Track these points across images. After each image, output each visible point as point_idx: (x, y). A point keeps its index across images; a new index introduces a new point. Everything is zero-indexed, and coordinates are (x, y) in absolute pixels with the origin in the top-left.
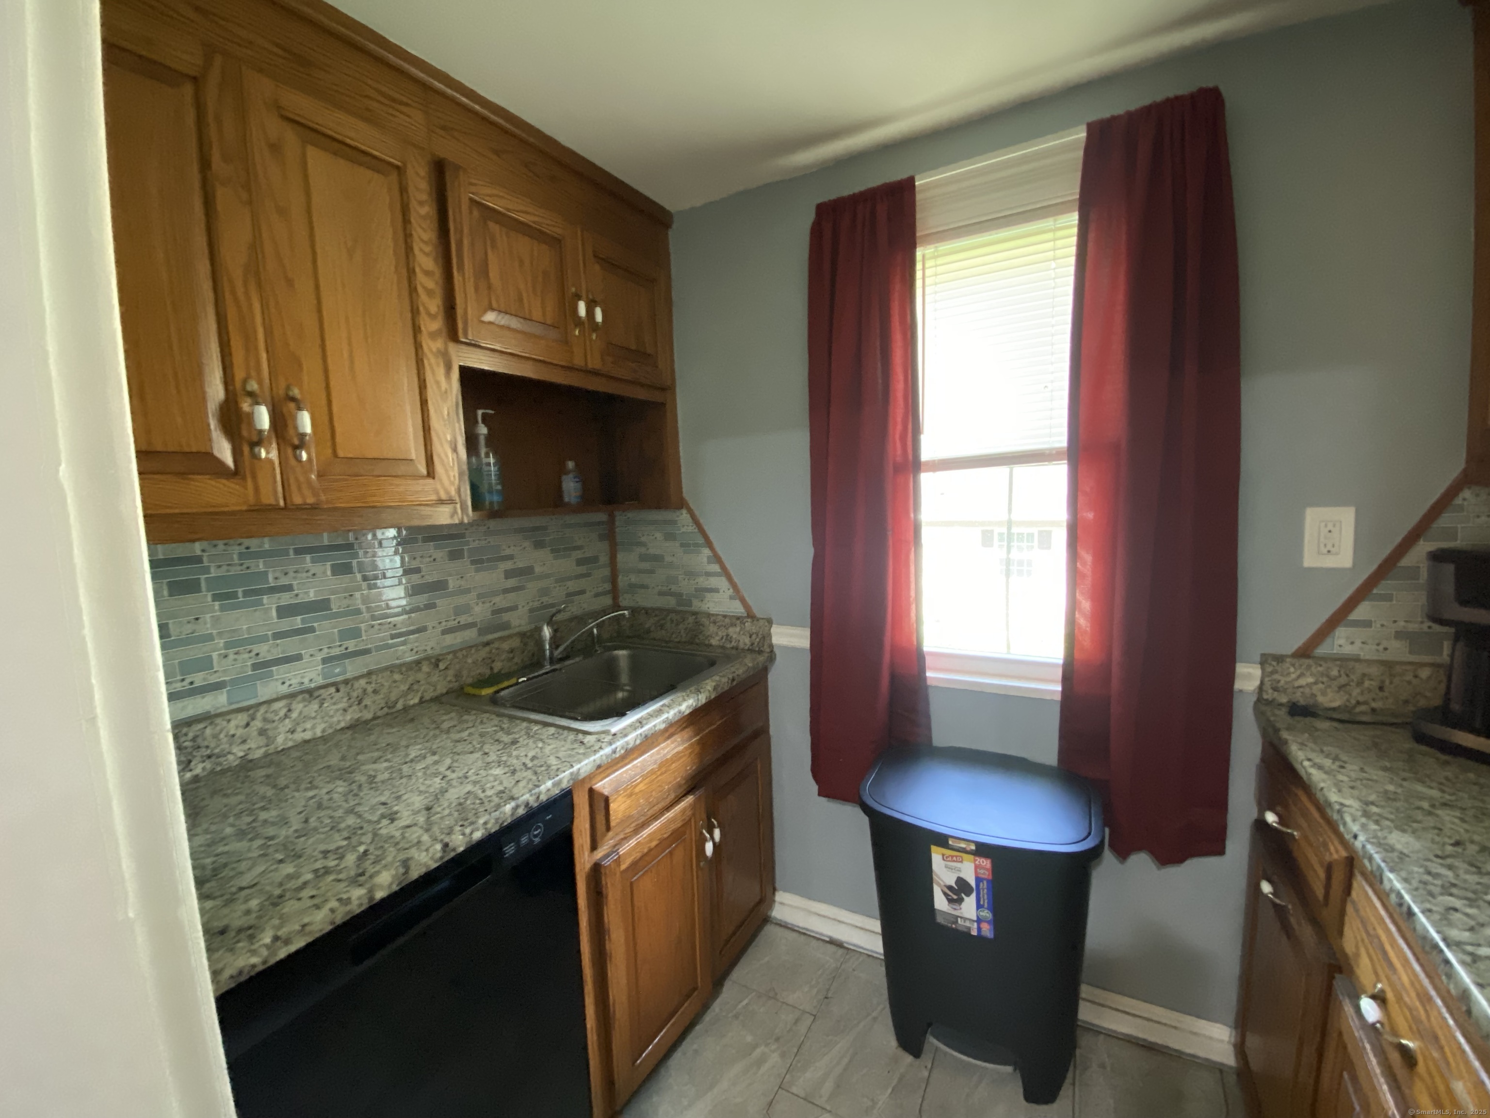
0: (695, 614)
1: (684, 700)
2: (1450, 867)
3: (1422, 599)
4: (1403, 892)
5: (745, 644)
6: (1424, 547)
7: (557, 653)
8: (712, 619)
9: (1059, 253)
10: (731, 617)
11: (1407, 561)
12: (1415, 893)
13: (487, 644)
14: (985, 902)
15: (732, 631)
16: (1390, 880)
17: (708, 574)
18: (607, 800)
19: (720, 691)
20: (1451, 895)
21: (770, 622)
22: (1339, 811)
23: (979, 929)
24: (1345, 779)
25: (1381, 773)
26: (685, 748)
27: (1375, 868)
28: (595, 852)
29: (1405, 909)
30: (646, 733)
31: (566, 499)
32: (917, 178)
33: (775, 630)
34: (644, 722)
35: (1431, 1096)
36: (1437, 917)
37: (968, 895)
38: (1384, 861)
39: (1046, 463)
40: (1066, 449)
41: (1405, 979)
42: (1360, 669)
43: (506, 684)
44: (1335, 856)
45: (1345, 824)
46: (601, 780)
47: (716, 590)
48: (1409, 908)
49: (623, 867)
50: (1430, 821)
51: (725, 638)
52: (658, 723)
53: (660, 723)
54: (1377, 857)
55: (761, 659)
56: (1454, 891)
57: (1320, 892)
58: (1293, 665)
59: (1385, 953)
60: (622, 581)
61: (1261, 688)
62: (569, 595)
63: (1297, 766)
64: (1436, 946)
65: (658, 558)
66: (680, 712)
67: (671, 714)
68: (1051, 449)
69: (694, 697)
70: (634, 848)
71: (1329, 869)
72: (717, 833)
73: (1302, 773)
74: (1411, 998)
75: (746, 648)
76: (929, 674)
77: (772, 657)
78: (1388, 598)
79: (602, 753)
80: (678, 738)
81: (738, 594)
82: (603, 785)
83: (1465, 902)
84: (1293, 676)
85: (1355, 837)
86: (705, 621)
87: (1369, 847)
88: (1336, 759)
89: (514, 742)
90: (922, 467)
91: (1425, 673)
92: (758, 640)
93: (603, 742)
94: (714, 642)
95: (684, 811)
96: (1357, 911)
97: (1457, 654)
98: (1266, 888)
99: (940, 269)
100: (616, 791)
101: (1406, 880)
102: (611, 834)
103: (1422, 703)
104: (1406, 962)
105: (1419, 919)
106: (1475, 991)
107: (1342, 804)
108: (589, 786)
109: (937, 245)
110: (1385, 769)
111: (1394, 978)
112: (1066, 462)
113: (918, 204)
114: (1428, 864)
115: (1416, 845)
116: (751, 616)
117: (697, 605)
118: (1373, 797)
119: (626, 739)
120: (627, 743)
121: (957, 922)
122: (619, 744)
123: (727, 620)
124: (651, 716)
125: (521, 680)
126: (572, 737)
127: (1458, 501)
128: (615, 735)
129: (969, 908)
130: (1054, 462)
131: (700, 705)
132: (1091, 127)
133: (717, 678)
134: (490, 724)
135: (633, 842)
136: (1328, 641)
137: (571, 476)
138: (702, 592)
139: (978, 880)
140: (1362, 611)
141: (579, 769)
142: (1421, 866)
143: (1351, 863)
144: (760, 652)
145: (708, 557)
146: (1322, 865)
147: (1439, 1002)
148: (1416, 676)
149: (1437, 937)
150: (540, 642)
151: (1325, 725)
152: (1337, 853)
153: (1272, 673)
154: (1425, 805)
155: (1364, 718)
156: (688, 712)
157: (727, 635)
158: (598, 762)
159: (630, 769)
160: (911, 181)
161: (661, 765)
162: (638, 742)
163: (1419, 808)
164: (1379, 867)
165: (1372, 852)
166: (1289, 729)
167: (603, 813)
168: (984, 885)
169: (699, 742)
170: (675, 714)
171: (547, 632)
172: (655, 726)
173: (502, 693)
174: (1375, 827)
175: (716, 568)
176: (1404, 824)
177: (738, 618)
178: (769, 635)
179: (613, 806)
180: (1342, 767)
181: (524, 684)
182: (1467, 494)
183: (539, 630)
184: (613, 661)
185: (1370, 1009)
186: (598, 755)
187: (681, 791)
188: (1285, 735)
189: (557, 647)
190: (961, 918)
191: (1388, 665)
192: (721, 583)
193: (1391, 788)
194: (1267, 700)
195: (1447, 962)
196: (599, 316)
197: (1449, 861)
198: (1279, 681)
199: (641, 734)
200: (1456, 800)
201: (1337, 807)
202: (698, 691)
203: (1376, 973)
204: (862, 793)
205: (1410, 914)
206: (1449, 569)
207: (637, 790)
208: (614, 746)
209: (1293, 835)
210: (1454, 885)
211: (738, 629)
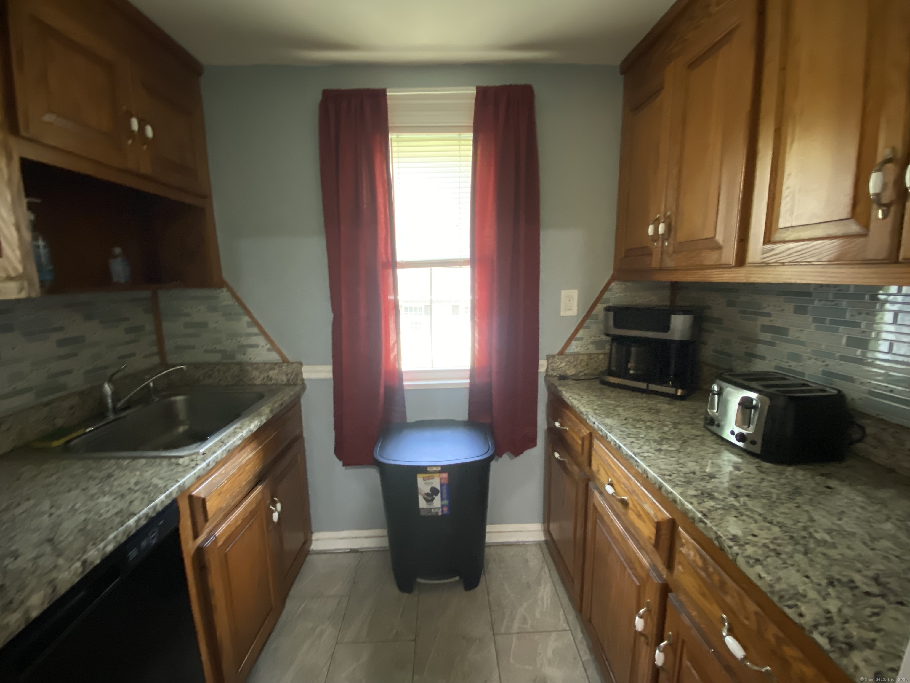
0: (240, 364)
1: (251, 422)
2: (627, 428)
3: (602, 326)
4: (616, 440)
5: (283, 381)
6: (600, 307)
7: (120, 405)
8: (255, 366)
9: (462, 153)
10: (271, 363)
11: (594, 312)
12: (619, 439)
13: (46, 404)
14: (445, 496)
15: (271, 373)
16: (610, 437)
17: (249, 335)
18: (204, 501)
19: (274, 412)
20: (630, 437)
21: (301, 364)
22: (586, 414)
23: (442, 511)
24: (585, 402)
25: (595, 398)
26: (254, 455)
27: (604, 433)
28: (197, 540)
29: (617, 446)
30: (229, 448)
31: (115, 279)
32: (388, 90)
33: (305, 369)
34: (225, 441)
35: (636, 514)
36: (628, 446)
37: (436, 495)
38: (606, 430)
39: (458, 266)
40: (469, 260)
41: (619, 473)
42: (581, 357)
43: (74, 435)
44: (585, 434)
45: (589, 419)
46: (197, 488)
47: (256, 346)
48: (619, 445)
49: (220, 543)
50: (615, 413)
51: (265, 379)
52: (236, 440)
53: (238, 440)
54: (604, 429)
55: (298, 389)
56: (631, 436)
57: (579, 449)
58: (558, 359)
59: (610, 466)
60: (169, 344)
61: (547, 371)
62: (121, 357)
63: (566, 400)
64: (631, 457)
65: (203, 325)
66: (250, 430)
67: (244, 433)
68: (461, 259)
69: (258, 420)
70: (225, 530)
71: (583, 439)
72: (279, 506)
73: (569, 402)
74: (623, 480)
75: (284, 383)
76: (405, 383)
77: (303, 387)
78: (588, 327)
79: (199, 467)
80: (248, 449)
81: (274, 347)
82: (199, 491)
83: (635, 439)
84: (558, 363)
85: (594, 423)
86: (249, 368)
87: (600, 426)
88: (579, 395)
89: (110, 476)
90: (398, 266)
91: (601, 357)
92: (292, 377)
93: (197, 461)
94: (258, 382)
95: (256, 497)
96: (597, 452)
97: (614, 348)
98: (557, 455)
99: (401, 149)
100: (210, 493)
101: (615, 435)
102: (208, 524)
103: (601, 369)
104: (619, 467)
105: (624, 449)
106: (648, 469)
107: (586, 412)
108: (188, 494)
109: (398, 134)
110: (595, 396)
111: (615, 474)
112: (469, 266)
113: (389, 106)
114: (620, 428)
115: (615, 422)
116: (285, 361)
117: (240, 357)
118: (595, 407)
119: (215, 455)
120: (216, 457)
121: (431, 512)
122: (211, 459)
123: (267, 366)
124: (229, 437)
125: (88, 430)
126: (165, 462)
127: (610, 287)
128: (204, 454)
129: (437, 502)
130: (462, 266)
131: (263, 423)
132: (478, 89)
133: (270, 404)
134: (77, 467)
135: (224, 526)
136: (569, 348)
137: (119, 260)
138: (243, 348)
139: (442, 485)
140: (580, 334)
141: (184, 482)
142: (618, 429)
143: (591, 435)
144: (295, 385)
145: (248, 323)
146: (580, 439)
147: (633, 478)
148: (598, 359)
149: (631, 454)
150: (102, 398)
151: (571, 382)
152: (585, 432)
153: (552, 363)
154: (611, 407)
155: (583, 378)
156: (255, 430)
157: (268, 376)
158: (197, 475)
159: (217, 476)
160: (384, 91)
161: (239, 469)
162: (224, 455)
163: (610, 409)
164: (605, 433)
165: (602, 427)
166: (560, 385)
167: (201, 510)
168: (444, 487)
169: (262, 449)
170: (247, 433)
171: (108, 388)
172: (234, 442)
173: (73, 443)
174: (600, 418)
175: (255, 330)
176: (608, 415)
177: (276, 364)
178: (301, 373)
179: (208, 504)
180: (582, 397)
181: (91, 433)
182: (613, 284)
183: (101, 387)
184: (172, 404)
185: (610, 490)
186: (196, 470)
187: (252, 485)
188: (560, 388)
189: (119, 400)
190: (434, 508)
191: (589, 355)
192: (261, 340)
193: (599, 403)
194: (549, 375)
195: (637, 461)
196: (149, 132)
197: (625, 426)
198: (553, 366)
199: (225, 450)
200: (621, 403)
201: (585, 413)
202: (260, 415)
203: (608, 475)
204: (375, 456)
205: (620, 447)
206: (611, 314)
207: (224, 489)
208: (207, 462)
209: (566, 430)
210: (630, 434)
211: (276, 371)
